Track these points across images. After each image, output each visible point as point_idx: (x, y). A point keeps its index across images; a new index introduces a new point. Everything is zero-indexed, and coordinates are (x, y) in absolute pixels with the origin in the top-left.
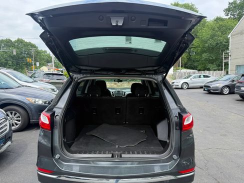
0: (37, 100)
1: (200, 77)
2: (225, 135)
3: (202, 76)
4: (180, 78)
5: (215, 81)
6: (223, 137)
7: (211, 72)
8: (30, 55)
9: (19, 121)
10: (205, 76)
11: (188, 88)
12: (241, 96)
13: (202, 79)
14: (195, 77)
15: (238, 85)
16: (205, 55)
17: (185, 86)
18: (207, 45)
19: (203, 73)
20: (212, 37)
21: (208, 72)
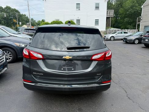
0: (21, 44)
1: (122, 33)
2: (132, 67)
3: (123, 33)
4: (109, 33)
5: (130, 35)
6: (131, 67)
7: (129, 30)
8: (15, 17)
9: (11, 57)
10: (125, 33)
11: (114, 40)
12: (145, 44)
13: (123, 34)
14: (118, 33)
15: (144, 38)
16: (126, 19)
17: (112, 39)
18: (128, 12)
19: (124, 31)
20: (132, 7)
21: (127, 30)
